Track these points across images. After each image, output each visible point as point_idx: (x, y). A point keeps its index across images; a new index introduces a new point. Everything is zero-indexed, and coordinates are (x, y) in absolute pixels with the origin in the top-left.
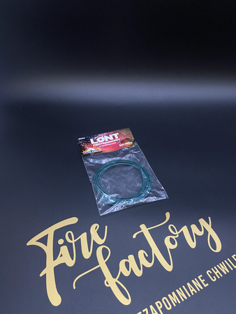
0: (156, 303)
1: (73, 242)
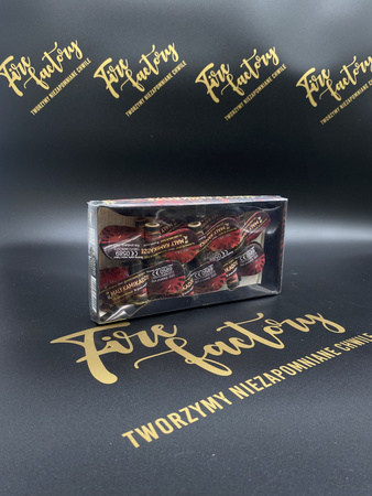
0: (273, 371)
1: (127, 337)
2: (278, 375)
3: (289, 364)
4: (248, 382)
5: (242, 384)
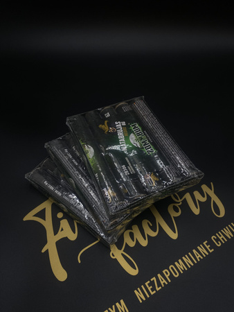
0: (164, 272)
2: (167, 276)
3: (176, 263)
4: (146, 284)
5: (142, 286)
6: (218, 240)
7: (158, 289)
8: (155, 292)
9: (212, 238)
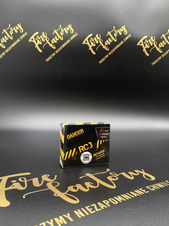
0: (104, 201)
1: (26, 181)
2: (107, 204)
3: (115, 198)
4: (87, 207)
5: (82, 209)
6: (151, 188)
7: (97, 210)
8: (94, 211)
9: (147, 187)
